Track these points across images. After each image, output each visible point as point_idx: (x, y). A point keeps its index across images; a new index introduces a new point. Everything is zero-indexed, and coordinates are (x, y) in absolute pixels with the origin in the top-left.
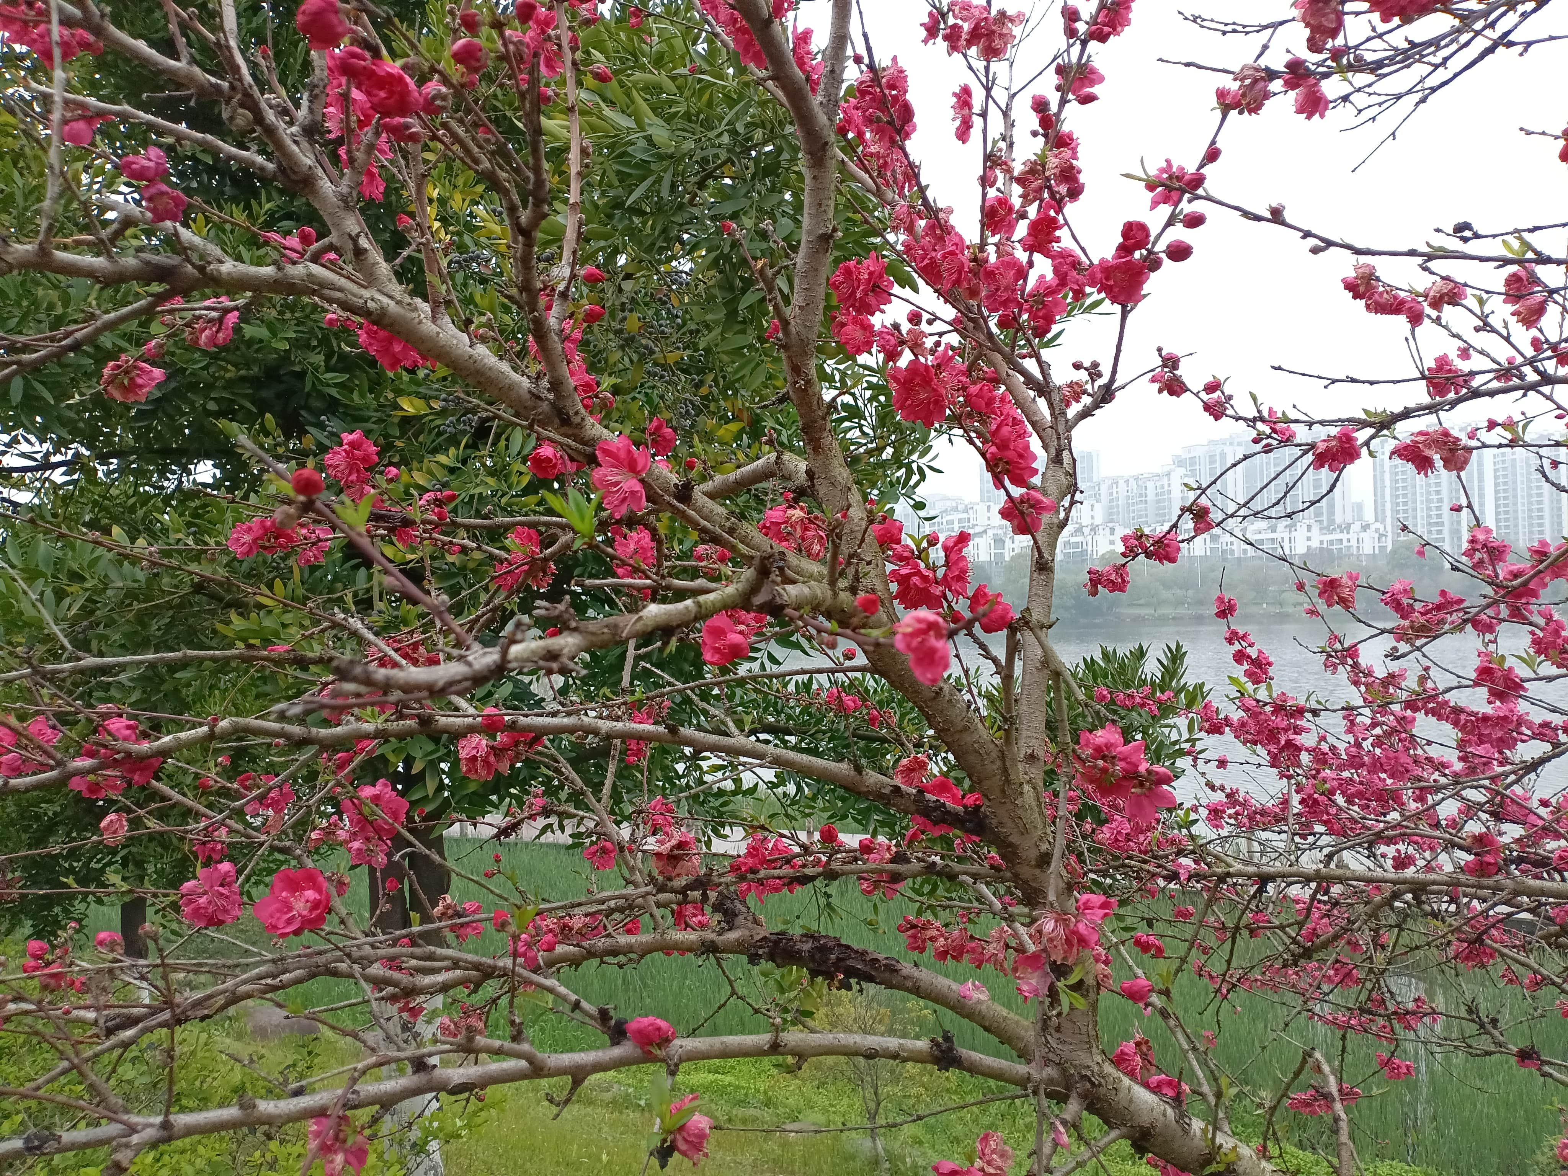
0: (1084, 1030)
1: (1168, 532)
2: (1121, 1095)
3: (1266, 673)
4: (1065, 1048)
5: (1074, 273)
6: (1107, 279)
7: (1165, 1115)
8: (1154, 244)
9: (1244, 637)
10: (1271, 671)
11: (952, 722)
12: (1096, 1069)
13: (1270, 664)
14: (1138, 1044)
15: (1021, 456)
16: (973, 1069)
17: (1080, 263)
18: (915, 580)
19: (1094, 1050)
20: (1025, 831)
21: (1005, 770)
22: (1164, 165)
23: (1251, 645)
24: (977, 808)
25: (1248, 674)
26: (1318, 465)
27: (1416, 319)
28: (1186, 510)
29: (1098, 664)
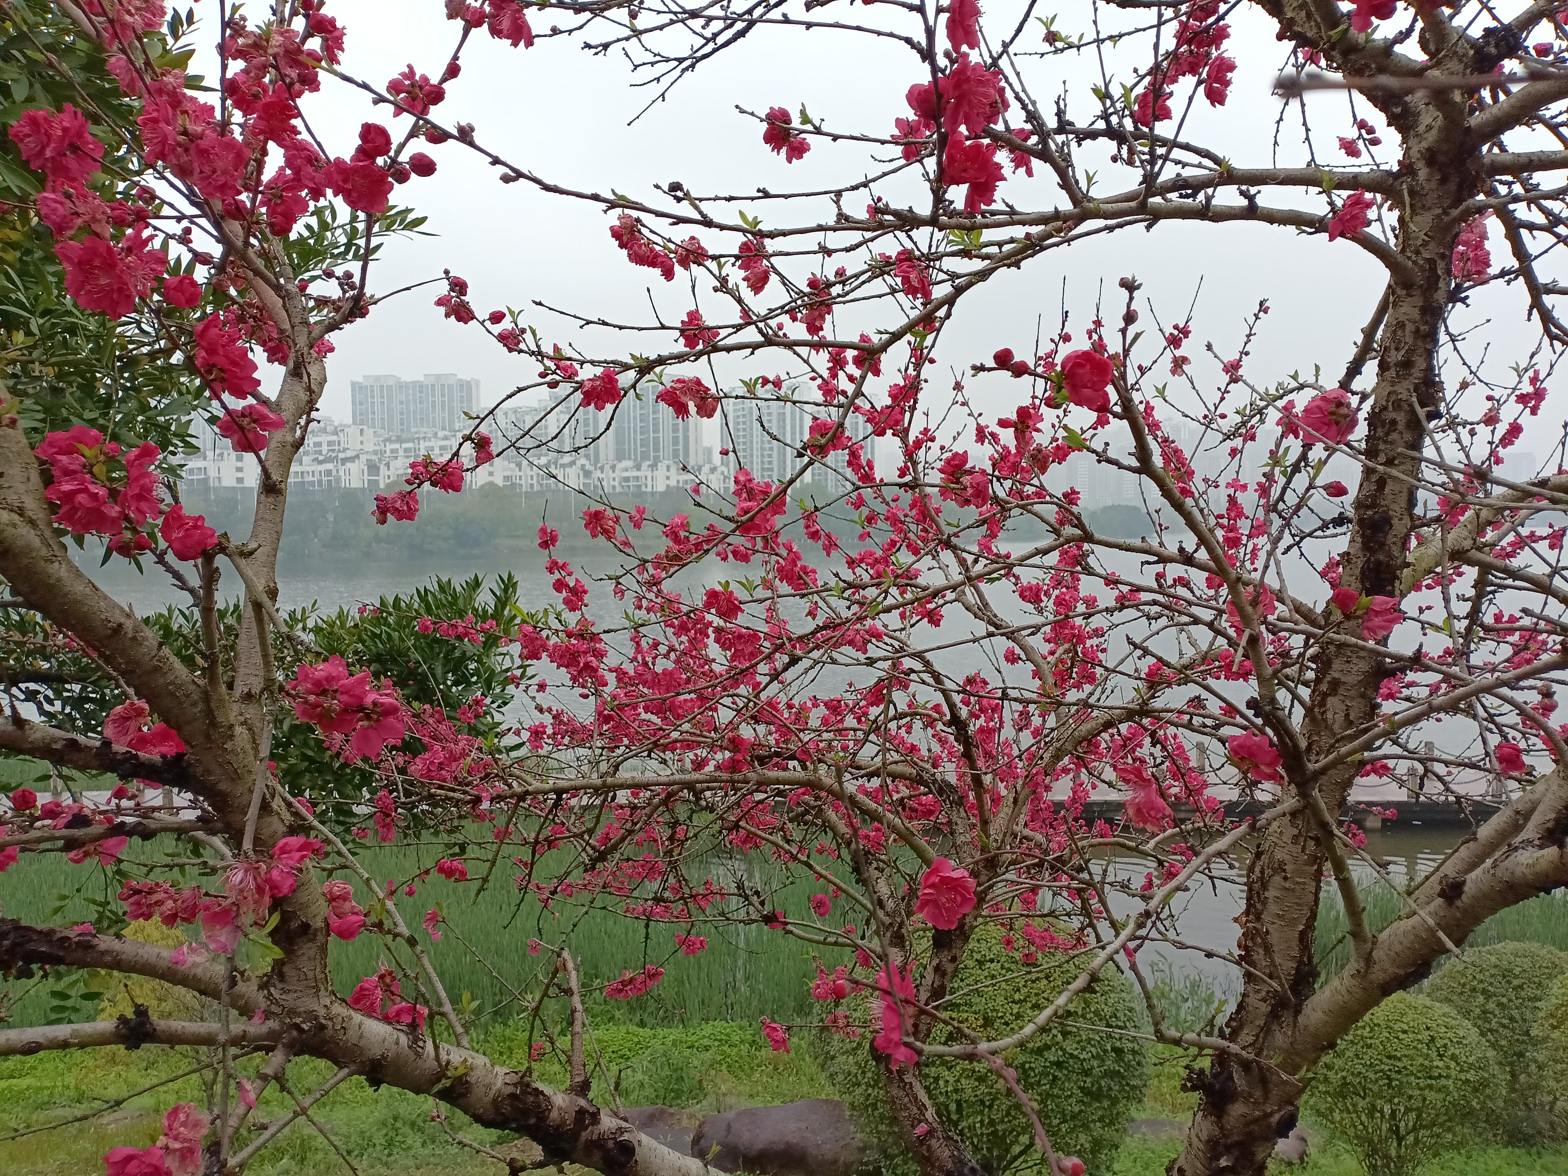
0: (310, 975)
1: (451, 460)
2: (350, 1033)
3: (582, 600)
4: (289, 997)
5: (310, 169)
6: (345, 181)
7: (397, 1043)
8: (398, 152)
9: (564, 567)
10: (586, 598)
11: (137, 663)
12: (322, 1012)
13: (586, 592)
14: (382, 977)
16: (173, 1040)
17: (316, 159)
18: (81, 498)
19: (322, 993)
20: (236, 777)
21: (210, 713)
22: (407, 70)
23: (569, 574)
24: (179, 757)
25: (566, 601)
26: (586, 403)
27: (669, 274)
28: (467, 438)
29: (433, 594)
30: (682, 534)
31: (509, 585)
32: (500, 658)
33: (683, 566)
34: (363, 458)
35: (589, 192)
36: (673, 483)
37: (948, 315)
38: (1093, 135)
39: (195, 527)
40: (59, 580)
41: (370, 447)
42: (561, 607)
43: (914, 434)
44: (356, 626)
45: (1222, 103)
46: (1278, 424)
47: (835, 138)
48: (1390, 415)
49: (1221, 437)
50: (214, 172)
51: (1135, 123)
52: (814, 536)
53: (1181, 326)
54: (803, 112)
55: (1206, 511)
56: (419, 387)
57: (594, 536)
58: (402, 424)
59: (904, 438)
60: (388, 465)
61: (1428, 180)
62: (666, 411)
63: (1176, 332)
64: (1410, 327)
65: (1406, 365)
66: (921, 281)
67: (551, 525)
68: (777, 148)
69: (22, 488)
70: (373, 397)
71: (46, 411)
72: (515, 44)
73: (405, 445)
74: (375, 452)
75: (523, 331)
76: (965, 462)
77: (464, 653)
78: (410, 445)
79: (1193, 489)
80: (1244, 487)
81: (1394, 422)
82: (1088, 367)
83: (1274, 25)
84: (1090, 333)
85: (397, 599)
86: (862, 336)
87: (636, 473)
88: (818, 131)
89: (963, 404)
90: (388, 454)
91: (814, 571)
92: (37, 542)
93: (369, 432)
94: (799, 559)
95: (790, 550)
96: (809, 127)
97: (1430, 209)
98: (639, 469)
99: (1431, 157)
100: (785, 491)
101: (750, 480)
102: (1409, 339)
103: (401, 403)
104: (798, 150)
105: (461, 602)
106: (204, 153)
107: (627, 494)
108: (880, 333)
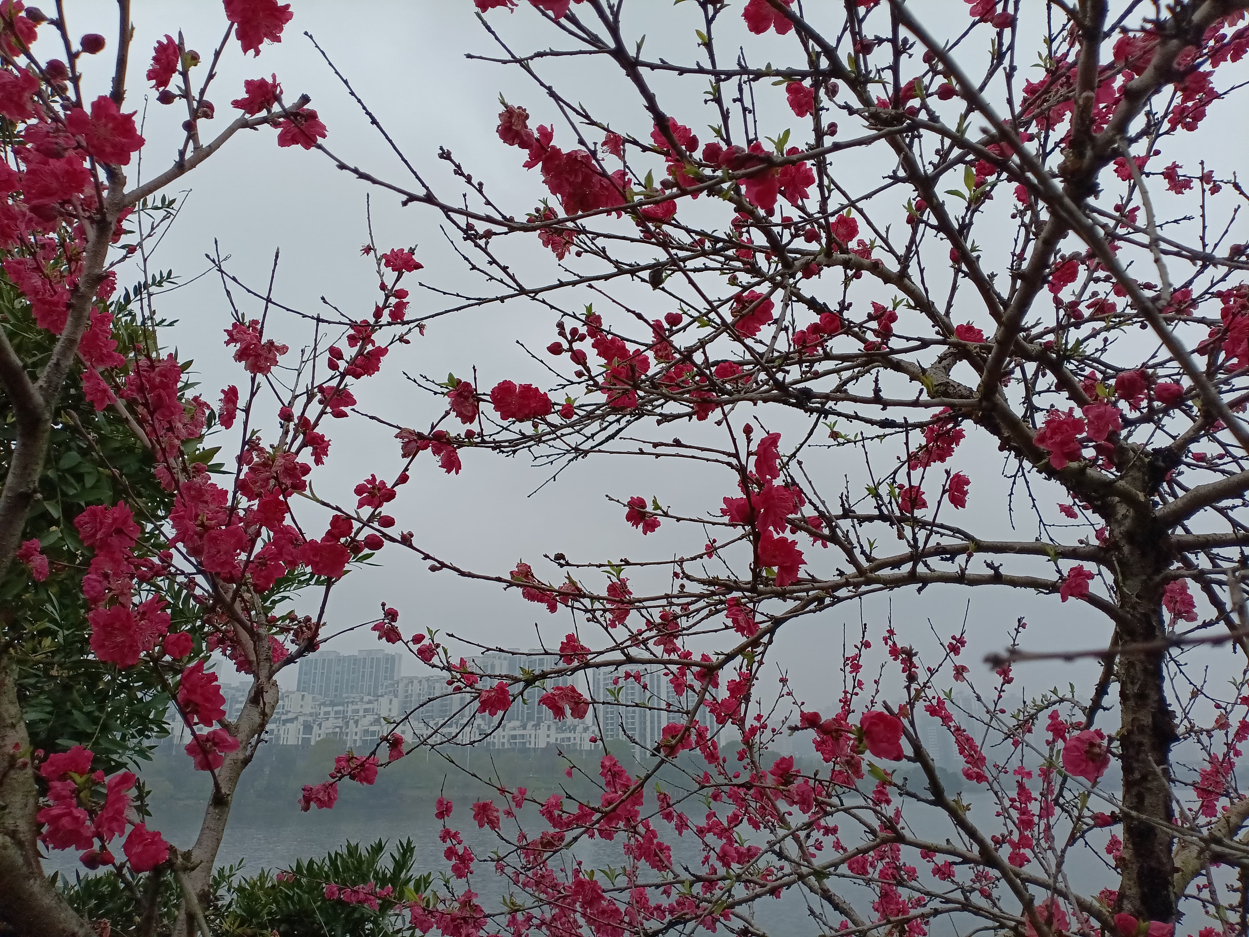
1: (368, 758)
3: (468, 868)
5: (291, 547)
6: (315, 556)
8: (357, 534)
9: (456, 834)
10: (472, 866)
13: (472, 860)
15: (208, 700)
17: (296, 540)
18: (65, 821)
22: (370, 478)
23: (460, 843)
25: (455, 869)
26: (482, 709)
27: (553, 608)
28: (385, 739)
29: (341, 856)
30: (556, 813)
31: (407, 850)
32: (393, 919)
33: (555, 852)
34: (301, 719)
35: (494, 576)
36: (552, 740)
37: (770, 641)
38: (870, 519)
39: (153, 843)
40: (32, 894)
41: (308, 710)
42: (449, 873)
43: (750, 722)
44: (273, 886)
45: (963, 506)
46: (1048, 730)
47: (679, 520)
48: (1137, 738)
49: (1003, 736)
50: (219, 552)
51: (900, 510)
52: (668, 817)
53: (958, 637)
54: (655, 502)
55: (1000, 794)
56: (354, 660)
57: (481, 826)
58: (336, 690)
59: (741, 726)
60: (320, 725)
61: (1131, 554)
62: (547, 712)
63: (954, 642)
64: (1139, 667)
65: (1142, 697)
66: (747, 622)
67: (447, 795)
68: (636, 524)
69: (19, 813)
70: (316, 669)
71: (54, 705)
72: (449, 472)
73: (336, 708)
74: (311, 715)
75: (438, 646)
76: (791, 766)
77: (363, 914)
78: (340, 708)
79: (988, 774)
80: (1029, 774)
81: (1141, 744)
82: (882, 725)
83: (996, 441)
84: (885, 639)
85: (311, 862)
86: (703, 655)
87: (522, 732)
88: (666, 514)
89: (789, 694)
90: (322, 716)
91: (668, 848)
92: (20, 861)
93: (309, 697)
94: (655, 836)
95: (647, 827)
96: (661, 513)
97: (1137, 575)
98: (525, 729)
99: (1129, 536)
100: (642, 785)
101: (615, 764)
102: (1140, 675)
103: (338, 673)
104: (651, 525)
105: (365, 867)
106: (214, 540)
107: (514, 750)
108: (717, 654)
